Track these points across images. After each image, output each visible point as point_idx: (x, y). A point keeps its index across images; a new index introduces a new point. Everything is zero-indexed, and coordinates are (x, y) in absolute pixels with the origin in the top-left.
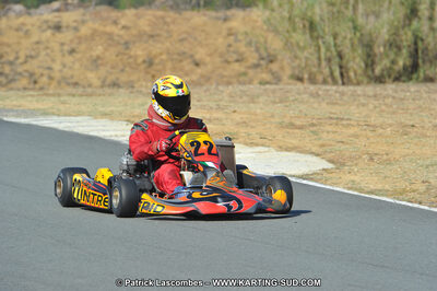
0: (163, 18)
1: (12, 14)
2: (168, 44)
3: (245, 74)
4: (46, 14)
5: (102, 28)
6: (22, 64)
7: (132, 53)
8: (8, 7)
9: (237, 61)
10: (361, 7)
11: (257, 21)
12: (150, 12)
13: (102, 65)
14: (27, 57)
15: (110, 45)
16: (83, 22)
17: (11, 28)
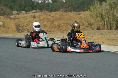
0: (62, 14)
1: (22, 14)
2: (64, 21)
3: (85, 29)
4: (31, 13)
5: (46, 17)
6: (25, 27)
7: (55, 23)
8: (21, 12)
9: (82, 25)
10: (115, 10)
11: (87, 15)
12: (59, 13)
13: (46, 27)
14: (26, 25)
15: (48, 21)
16: (41, 15)
17: (22, 17)
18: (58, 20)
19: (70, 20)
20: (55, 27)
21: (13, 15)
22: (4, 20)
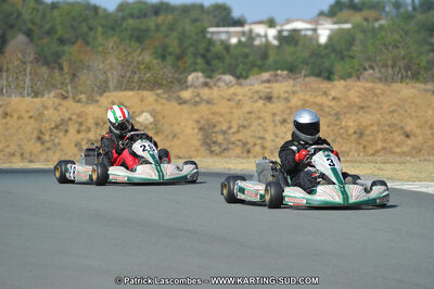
18: (357, 113)
19: (401, 112)
20: (345, 136)
21: (190, 90)
22: (159, 108)
